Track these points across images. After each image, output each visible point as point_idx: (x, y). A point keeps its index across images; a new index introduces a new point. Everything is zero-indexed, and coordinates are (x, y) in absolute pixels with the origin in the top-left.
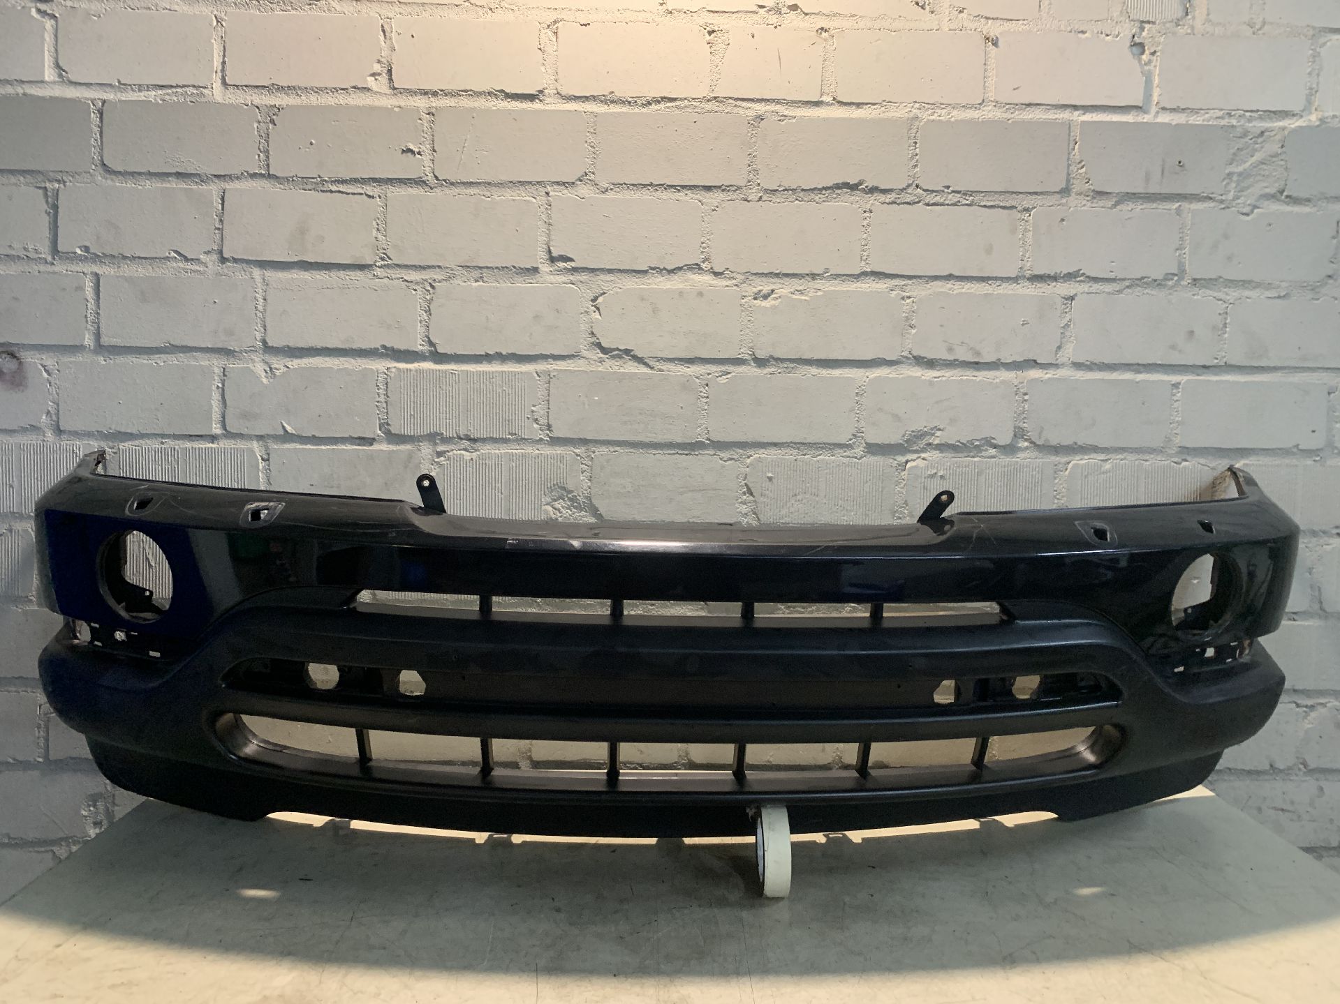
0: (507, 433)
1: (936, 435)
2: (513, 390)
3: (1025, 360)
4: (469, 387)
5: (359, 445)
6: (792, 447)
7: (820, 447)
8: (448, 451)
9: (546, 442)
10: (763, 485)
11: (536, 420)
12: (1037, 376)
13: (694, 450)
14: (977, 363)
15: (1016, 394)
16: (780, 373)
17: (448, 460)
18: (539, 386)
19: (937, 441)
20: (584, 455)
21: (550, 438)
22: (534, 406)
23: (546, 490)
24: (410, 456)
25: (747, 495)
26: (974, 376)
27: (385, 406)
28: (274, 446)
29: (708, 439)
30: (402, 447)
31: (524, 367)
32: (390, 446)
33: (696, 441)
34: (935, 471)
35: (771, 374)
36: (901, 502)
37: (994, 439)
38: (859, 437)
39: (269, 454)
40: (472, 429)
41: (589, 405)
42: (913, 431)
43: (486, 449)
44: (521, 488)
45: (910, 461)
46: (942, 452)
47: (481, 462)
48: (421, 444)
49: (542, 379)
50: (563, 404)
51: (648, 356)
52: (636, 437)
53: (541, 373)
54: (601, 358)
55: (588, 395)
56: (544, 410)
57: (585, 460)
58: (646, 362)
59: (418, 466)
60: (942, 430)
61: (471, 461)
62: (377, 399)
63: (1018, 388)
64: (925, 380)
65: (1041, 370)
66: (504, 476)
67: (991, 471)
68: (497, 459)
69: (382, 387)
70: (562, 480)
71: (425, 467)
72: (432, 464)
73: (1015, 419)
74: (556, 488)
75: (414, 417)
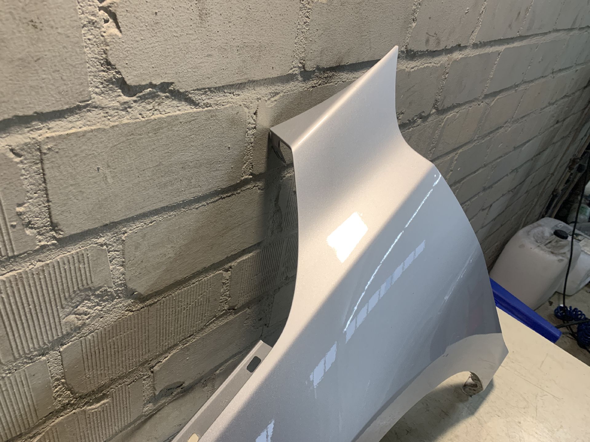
3: (456, 45)
9: (51, 247)
11: (29, 225)
12: (457, 57)
13: (238, 190)
14: (435, 52)
15: (444, 74)
18: (23, 172)
20: (111, 241)
21: (58, 239)
23: (63, 302)
26: (430, 63)
33: (241, 181)
37: (424, 112)
44: (23, 317)
49: (26, 159)
50: (71, 188)
51: (192, 89)
52: (178, 198)
53: (22, 149)
54: (125, 103)
55: (110, 164)
56: (40, 205)
57: (113, 246)
58: (190, 98)
60: (404, 114)
63: (446, 69)
64: (407, 71)
65: (459, 52)
67: (414, 136)
70: (85, 282)
73: (437, 94)
74: (78, 294)
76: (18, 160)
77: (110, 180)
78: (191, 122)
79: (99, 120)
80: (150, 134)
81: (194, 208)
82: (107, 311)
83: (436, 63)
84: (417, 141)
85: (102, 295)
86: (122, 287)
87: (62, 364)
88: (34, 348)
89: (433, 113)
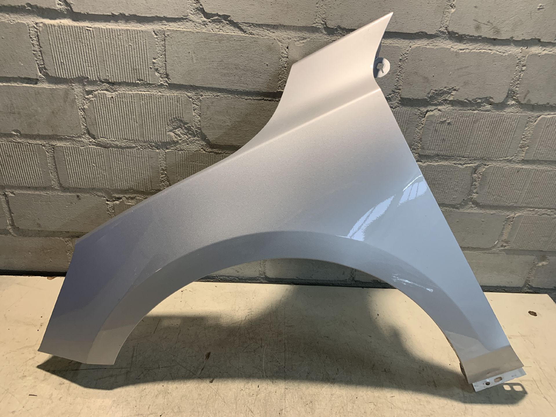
0: (136, 79)
1: (452, 94)
2: (137, 45)
3: (532, 39)
4: (102, 41)
5: (27, 83)
8: (94, 91)
9: (165, 87)
11: (157, 70)
12: (537, 52)
13: (274, 97)
14: (495, 39)
15: (517, 65)
17: (95, 97)
18: (157, 43)
19: (451, 99)
20: (194, 97)
21: (168, 84)
22: (154, 59)
23: (168, 121)
24: (67, 93)
26: (490, 50)
27: (40, 54)
30: (59, 86)
31: (144, 26)
32: (51, 85)
33: (277, 92)
34: (446, 119)
36: (417, 139)
37: (492, 98)
38: (397, 93)
40: (109, 75)
42: (436, 91)
43: (122, 90)
44: (150, 119)
45: (429, 111)
46: (453, 106)
47: (119, 100)
48: (73, 85)
49: (159, 37)
50: (176, 58)
51: (241, 22)
52: (233, 86)
53: (158, 32)
54: (204, 21)
55: (195, 52)
56: (162, 62)
57: (195, 101)
58: (240, 26)
59: (74, 101)
60: (457, 91)
61: (112, 99)
62: (33, 48)
63: (520, 61)
64: (453, 51)
65: (541, 47)
66: (137, 110)
67: (483, 120)
68: (130, 98)
69: (35, 39)
70: (179, 115)
71: (79, 102)
72: (84, 100)
73: (511, 85)
74: (176, 121)
75: (64, 64)
76: (156, 36)
77: (195, 61)
78: (240, 41)
79: (192, 27)
80: (217, 42)
81: (244, 98)
82: (191, 142)
83: (500, 52)
84: (490, 128)
85: (189, 129)
86: (199, 130)
87: (166, 161)
88: (153, 141)
89: (512, 105)
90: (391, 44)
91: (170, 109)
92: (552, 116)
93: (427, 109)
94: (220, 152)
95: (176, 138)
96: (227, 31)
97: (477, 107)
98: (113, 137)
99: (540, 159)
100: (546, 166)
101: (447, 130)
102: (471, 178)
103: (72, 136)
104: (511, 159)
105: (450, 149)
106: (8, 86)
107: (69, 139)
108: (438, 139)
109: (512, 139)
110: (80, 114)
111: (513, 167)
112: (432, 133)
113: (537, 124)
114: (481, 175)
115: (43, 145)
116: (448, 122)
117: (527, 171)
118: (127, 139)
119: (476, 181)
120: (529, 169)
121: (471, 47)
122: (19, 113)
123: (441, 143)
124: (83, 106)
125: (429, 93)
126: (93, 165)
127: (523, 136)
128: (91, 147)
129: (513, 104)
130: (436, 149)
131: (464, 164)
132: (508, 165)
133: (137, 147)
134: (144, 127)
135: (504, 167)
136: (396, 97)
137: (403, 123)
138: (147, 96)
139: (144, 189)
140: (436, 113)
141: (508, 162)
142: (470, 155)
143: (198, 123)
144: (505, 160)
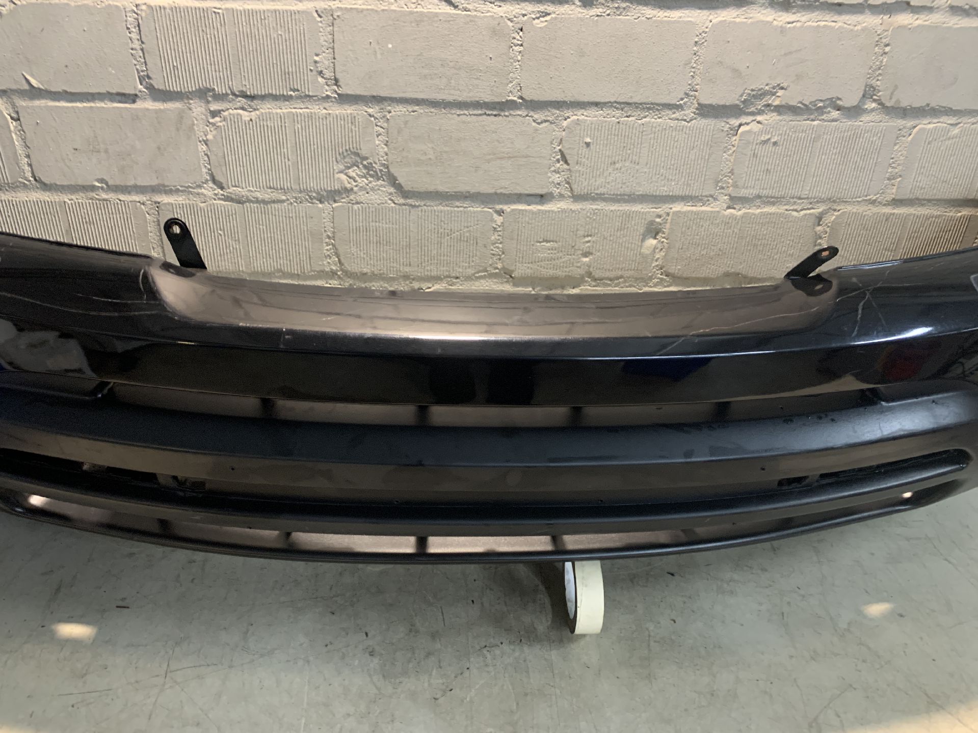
0: (288, 89)
1: (778, 94)
2: (291, 34)
3: (896, 2)
4: (237, 30)
5: (120, 102)
6: (615, 107)
7: (647, 108)
8: (223, 110)
9: (334, 100)
10: (580, 152)
11: (321, 73)
12: (906, 22)
13: (503, 110)
14: (838, 6)
15: (877, 45)
16: (608, 15)
17: (224, 120)
18: (321, 30)
19: (777, 103)
20: (378, 115)
21: (338, 94)
22: (317, 55)
23: (338, 156)
24: (181, 116)
25: (561, 162)
26: (833, 21)
27: (141, 55)
28: (22, 103)
29: (521, 98)
30: (170, 105)
31: (300, 5)
32: (157, 104)
33: (507, 100)
34: (769, 136)
35: (598, 16)
36: (726, 170)
37: (839, 99)
38: (692, 96)
39: (17, 113)
40: (247, 84)
41: (382, 54)
42: (752, 90)
43: (266, 108)
44: (309, 154)
45: (743, 125)
46: (780, 114)
47: (262, 124)
48: (191, 102)
49: (324, 20)
50: (350, 52)
52: (438, 95)
53: (322, 12)
55: (379, 41)
56: (329, 60)
57: (380, 121)
59: (191, 128)
60: (786, 89)
61: (251, 122)
62: (131, 46)
63: (881, 38)
64: (777, 26)
65: (911, 15)
66: (289, 140)
67: (829, 137)
68: (279, 119)
69: (134, 30)
70: (355, 145)
71: (200, 129)
72: (207, 126)
73: (868, 76)
74: (348, 155)
75: (178, 68)
76: (319, 19)
77: (379, 56)
78: (450, 21)
79: (374, 3)
80: (413, 24)
81: (455, 114)
82: (372, 189)
83: (849, 25)
84: (839, 148)
85: (368, 167)
86: (385, 168)
87: (333, 222)
88: (314, 189)
89: (872, 109)
90: (680, 17)
91: (340, 136)
92: (935, 125)
93: (740, 122)
94: (417, 204)
95: (349, 183)
96: (429, 7)
97: (818, 115)
98: (251, 185)
99: (920, 197)
100: (931, 208)
101: (772, 154)
102: (814, 233)
103: (187, 185)
104: (874, 198)
105: (779, 185)
106: (91, 107)
107: (182, 191)
108: (759, 169)
109: (875, 166)
110: (200, 150)
111: (878, 213)
112: (750, 160)
113: (912, 139)
114: (828, 227)
115: (142, 202)
116: (773, 140)
117: (901, 217)
118: (274, 188)
119: (821, 238)
120: (905, 215)
121: (803, 19)
122: (106, 151)
123: (764, 175)
124: (206, 136)
125: (741, 96)
126: (220, 232)
127: (892, 160)
128: (217, 204)
129: (874, 108)
130: (756, 187)
131: (801, 210)
132: (870, 209)
133: (288, 200)
134: (300, 167)
135: (864, 213)
136: (691, 103)
137: (704, 145)
138: (304, 116)
139: (299, 271)
140: (754, 127)
141: (871, 203)
142: (811, 194)
143: (382, 157)
144: (866, 200)
